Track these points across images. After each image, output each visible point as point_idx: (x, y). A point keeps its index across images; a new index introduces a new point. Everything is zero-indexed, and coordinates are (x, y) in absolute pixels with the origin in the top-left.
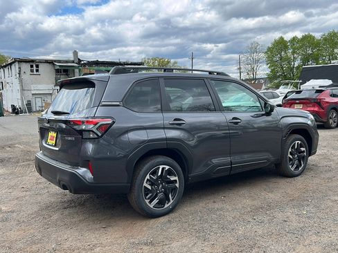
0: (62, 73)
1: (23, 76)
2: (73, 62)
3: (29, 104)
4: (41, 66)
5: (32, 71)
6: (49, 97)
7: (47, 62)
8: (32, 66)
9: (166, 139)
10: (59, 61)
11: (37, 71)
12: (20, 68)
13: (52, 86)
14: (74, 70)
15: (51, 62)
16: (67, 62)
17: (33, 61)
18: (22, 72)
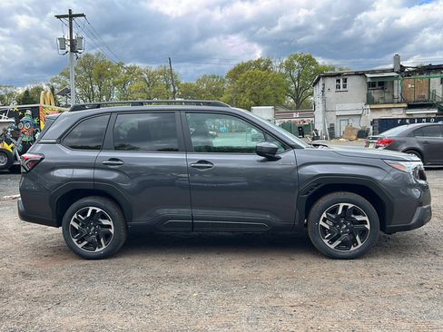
0: (377, 87)
1: (327, 95)
2: (393, 70)
3: (332, 128)
4: (350, 81)
5: (338, 87)
6: (357, 119)
7: (357, 74)
8: (338, 81)
9: (94, 180)
10: (373, 72)
11: (345, 86)
12: (324, 85)
13: (362, 105)
14: (393, 83)
15: (362, 74)
16: (384, 71)
17: (339, 75)
18: (326, 90)
